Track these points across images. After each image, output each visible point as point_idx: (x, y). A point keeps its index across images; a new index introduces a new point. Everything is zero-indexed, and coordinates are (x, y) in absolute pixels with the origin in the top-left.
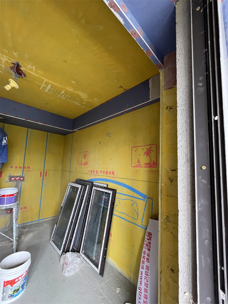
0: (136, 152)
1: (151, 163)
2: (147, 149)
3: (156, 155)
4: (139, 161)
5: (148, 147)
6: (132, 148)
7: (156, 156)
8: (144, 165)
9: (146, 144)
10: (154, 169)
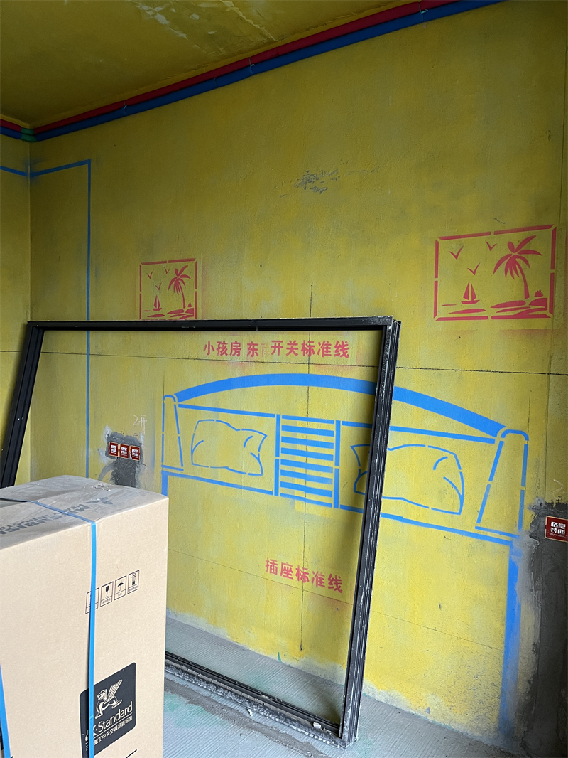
0: (456, 257)
1: (528, 301)
2: (510, 245)
3: (553, 267)
4: (470, 297)
5: (517, 238)
6: (437, 244)
7: (552, 275)
8: (495, 312)
9: (507, 227)
10: (538, 324)
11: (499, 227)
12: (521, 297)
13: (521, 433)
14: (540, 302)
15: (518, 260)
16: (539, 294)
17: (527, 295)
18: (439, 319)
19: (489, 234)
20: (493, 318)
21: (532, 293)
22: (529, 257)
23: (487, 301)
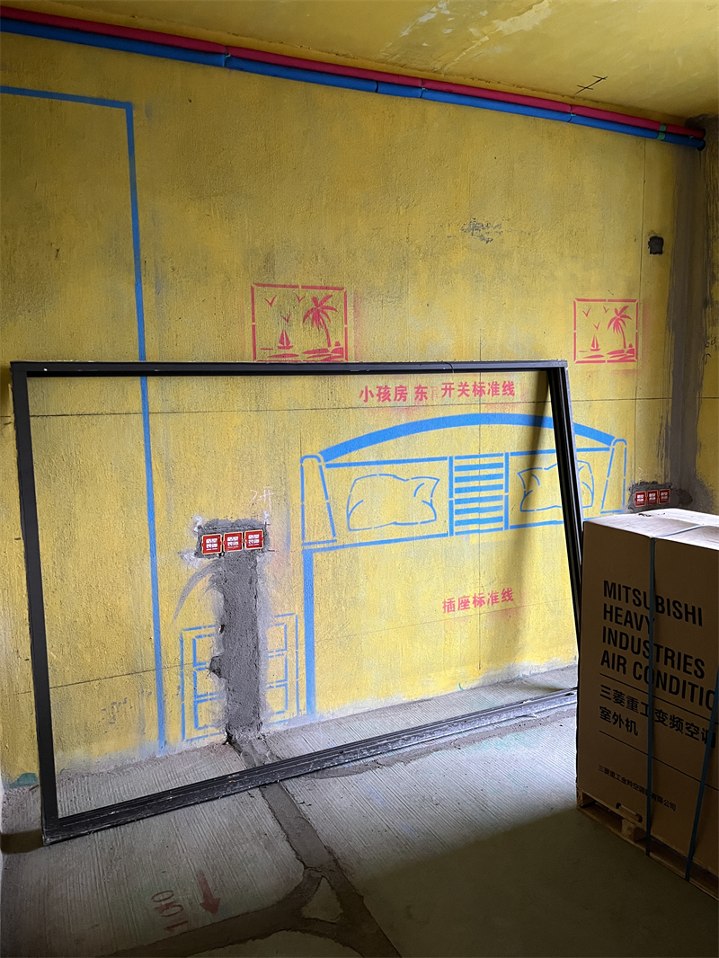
0: (586, 315)
1: (625, 351)
2: (616, 311)
3: (637, 328)
4: (595, 346)
5: (619, 306)
6: (574, 304)
7: (636, 334)
8: (607, 357)
9: (615, 297)
10: (631, 366)
11: (610, 297)
12: (621, 348)
13: (623, 440)
14: (631, 351)
15: (620, 322)
16: (631, 346)
17: (625, 347)
18: (578, 362)
19: (605, 300)
20: (609, 361)
21: (627, 345)
22: (625, 320)
23: (604, 350)
